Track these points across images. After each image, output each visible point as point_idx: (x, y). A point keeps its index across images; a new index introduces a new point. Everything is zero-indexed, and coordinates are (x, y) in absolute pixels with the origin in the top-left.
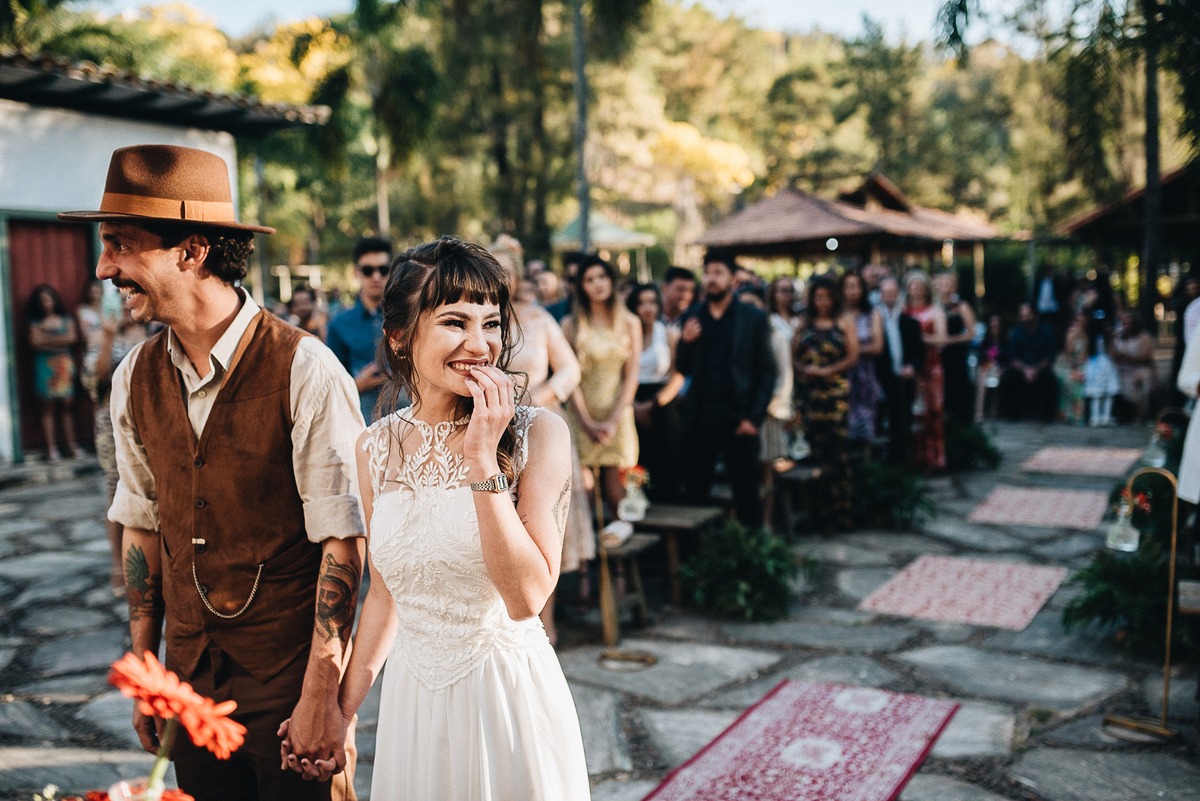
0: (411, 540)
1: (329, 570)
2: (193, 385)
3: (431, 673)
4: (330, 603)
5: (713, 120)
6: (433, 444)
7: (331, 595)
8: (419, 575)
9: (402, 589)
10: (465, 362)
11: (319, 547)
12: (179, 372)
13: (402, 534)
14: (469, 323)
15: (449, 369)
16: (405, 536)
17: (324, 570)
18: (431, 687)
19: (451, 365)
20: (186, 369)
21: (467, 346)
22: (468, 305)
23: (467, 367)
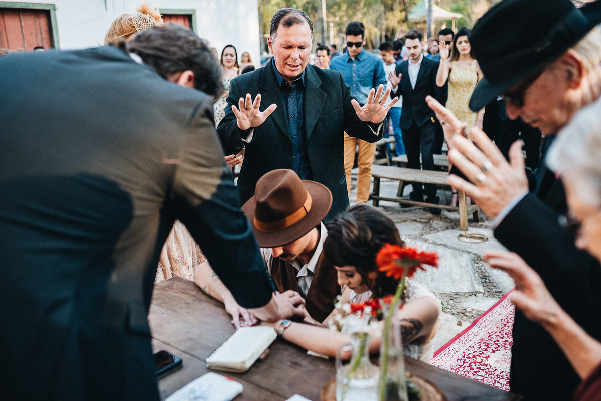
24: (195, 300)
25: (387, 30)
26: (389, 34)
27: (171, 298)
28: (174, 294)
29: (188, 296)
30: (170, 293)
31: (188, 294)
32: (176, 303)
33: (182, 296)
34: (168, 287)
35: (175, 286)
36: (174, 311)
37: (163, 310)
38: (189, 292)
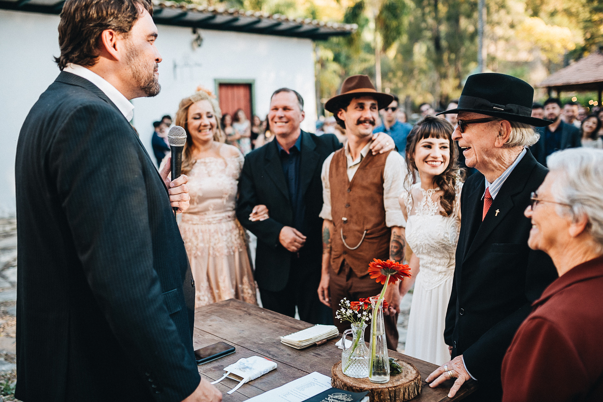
0: (418, 235)
1: (394, 238)
2: (350, 163)
3: (427, 284)
4: (395, 250)
5: (553, 14)
6: (427, 198)
7: (396, 247)
8: (421, 248)
9: (417, 253)
10: (431, 161)
11: (390, 229)
12: (346, 157)
13: (415, 232)
14: (433, 146)
15: (425, 163)
16: (416, 233)
17: (392, 238)
18: (426, 289)
19: (426, 162)
20: (349, 157)
21: (431, 155)
22: (432, 139)
23: (432, 163)
24: (245, 314)
25: (441, 96)
26: (443, 100)
27: (228, 312)
28: (230, 309)
29: (241, 311)
30: (228, 309)
31: (241, 310)
32: (231, 315)
33: (235, 311)
34: (226, 305)
35: (231, 304)
36: (230, 320)
37: (221, 319)
38: (242, 309)
